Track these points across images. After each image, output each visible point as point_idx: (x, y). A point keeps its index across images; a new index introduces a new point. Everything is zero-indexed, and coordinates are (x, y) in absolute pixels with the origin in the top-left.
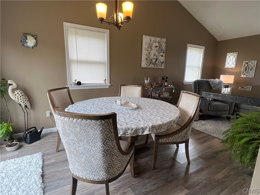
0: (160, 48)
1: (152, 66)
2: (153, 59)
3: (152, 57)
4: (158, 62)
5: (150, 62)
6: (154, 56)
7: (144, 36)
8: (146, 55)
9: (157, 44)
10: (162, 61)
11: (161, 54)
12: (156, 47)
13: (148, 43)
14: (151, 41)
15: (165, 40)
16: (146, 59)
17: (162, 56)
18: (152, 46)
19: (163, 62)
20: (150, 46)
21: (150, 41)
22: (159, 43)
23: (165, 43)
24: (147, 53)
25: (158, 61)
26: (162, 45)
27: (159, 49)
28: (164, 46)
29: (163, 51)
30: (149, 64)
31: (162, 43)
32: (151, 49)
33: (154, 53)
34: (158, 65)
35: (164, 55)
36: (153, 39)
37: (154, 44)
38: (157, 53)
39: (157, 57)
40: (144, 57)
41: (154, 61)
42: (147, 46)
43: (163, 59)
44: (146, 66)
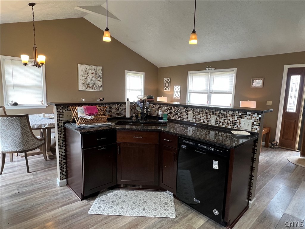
1: (89, 89)
2: (91, 84)
3: (89, 82)
4: (96, 86)
5: (87, 86)
6: (91, 81)
7: (79, 65)
8: (83, 80)
9: (93, 71)
10: (99, 85)
11: (98, 79)
12: (92, 73)
13: (83, 70)
14: (86, 69)
15: (101, 68)
16: (83, 84)
17: (99, 81)
18: (88, 72)
19: (101, 86)
20: (86, 73)
21: (85, 69)
22: (95, 70)
23: (101, 70)
24: (83, 78)
26: (99, 72)
27: (96, 75)
28: (100, 73)
29: (100, 77)
30: (86, 88)
31: (99, 71)
32: (88, 76)
33: (90, 78)
34: (96, 89)
35: (101, 80)
36: (88, 67)
37: (90, 71)
38: (94, 79)
39: (94, 81)
40: (80, 82)
41: (91, 85)
42: (83, 72)
43: (100, 84)
44: (84, 89)
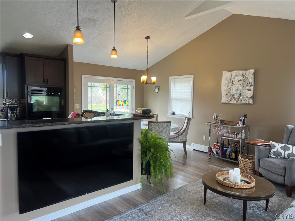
0: (245, 81)
1: (233, 101)
2: (236, 94)
3: (234, 92)
5: (232, 98)
6: (237, 91)
7: (223, 73)
9: (241, 78)
10: (248, 96)
11: (247, 88)
12: (239, 81)
13: (228, 78)
14: (232, 76)
15: (253, 71)
16: (227, 95)
17: (249, 90)
18: (233, 80)
19: (251, 98)
20: (231, 81)
21: (230, 76)
22: (243, 76)
23: (253, 74)
24: (227, 88)
25: (242, 96)
26: (249, 78)
27: (244, 83)
28: (251, 78)
29: (250, 84)
30: (230, 100)
31: (249, 76)
32: (233, 84)
33: (236, 87)
34: (243, 101)
35: (252, 88)
36: (234, 73)
37: (237, 78)
38: (240, 88)
39: (241, 91)
40: (223, 93)
41: (236, 96)
42: (227, 81)
43: (250, 94)
44: (227, 102)
